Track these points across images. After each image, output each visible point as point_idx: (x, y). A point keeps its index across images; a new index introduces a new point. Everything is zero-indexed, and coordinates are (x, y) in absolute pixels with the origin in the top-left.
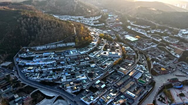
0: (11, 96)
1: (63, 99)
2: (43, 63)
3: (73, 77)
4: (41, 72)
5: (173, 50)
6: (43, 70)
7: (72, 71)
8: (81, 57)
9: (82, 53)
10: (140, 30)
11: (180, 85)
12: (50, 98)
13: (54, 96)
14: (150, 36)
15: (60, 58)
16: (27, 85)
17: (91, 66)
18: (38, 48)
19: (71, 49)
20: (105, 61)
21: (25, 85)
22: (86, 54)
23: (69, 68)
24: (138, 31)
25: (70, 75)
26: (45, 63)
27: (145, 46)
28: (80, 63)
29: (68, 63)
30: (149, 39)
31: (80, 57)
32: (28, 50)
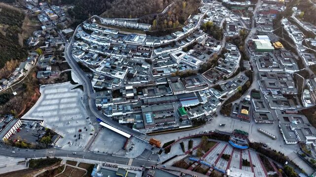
0: (45, 66)
1: (83, 90)
2: (96, 42)
3: (111, 71)
4: (87, 52)
5: (311, 90)
6: (90, 50)
7: (116, 63)
8: (143, 49)
9: (148, 43)
10: (297, 32)
11: (244, 145)
12: (73, 83)
13: (77, 83)
14: (302, 50)
15: (117, 42)
16: (67, 61)
17: (143, 66)
18: (105, 21)
19: (140, 34)
20: (166, 66)
21: (65, 60)
22: (151, 47)
23: (117, 58)
24: (291, 32)
25: (110, 67)
26: (98, 43)
27: (273, 66)
28: (133, 57)
29: (121, 52)
30: (294, 55)
31: (141, 49)
32: (94, 21)
